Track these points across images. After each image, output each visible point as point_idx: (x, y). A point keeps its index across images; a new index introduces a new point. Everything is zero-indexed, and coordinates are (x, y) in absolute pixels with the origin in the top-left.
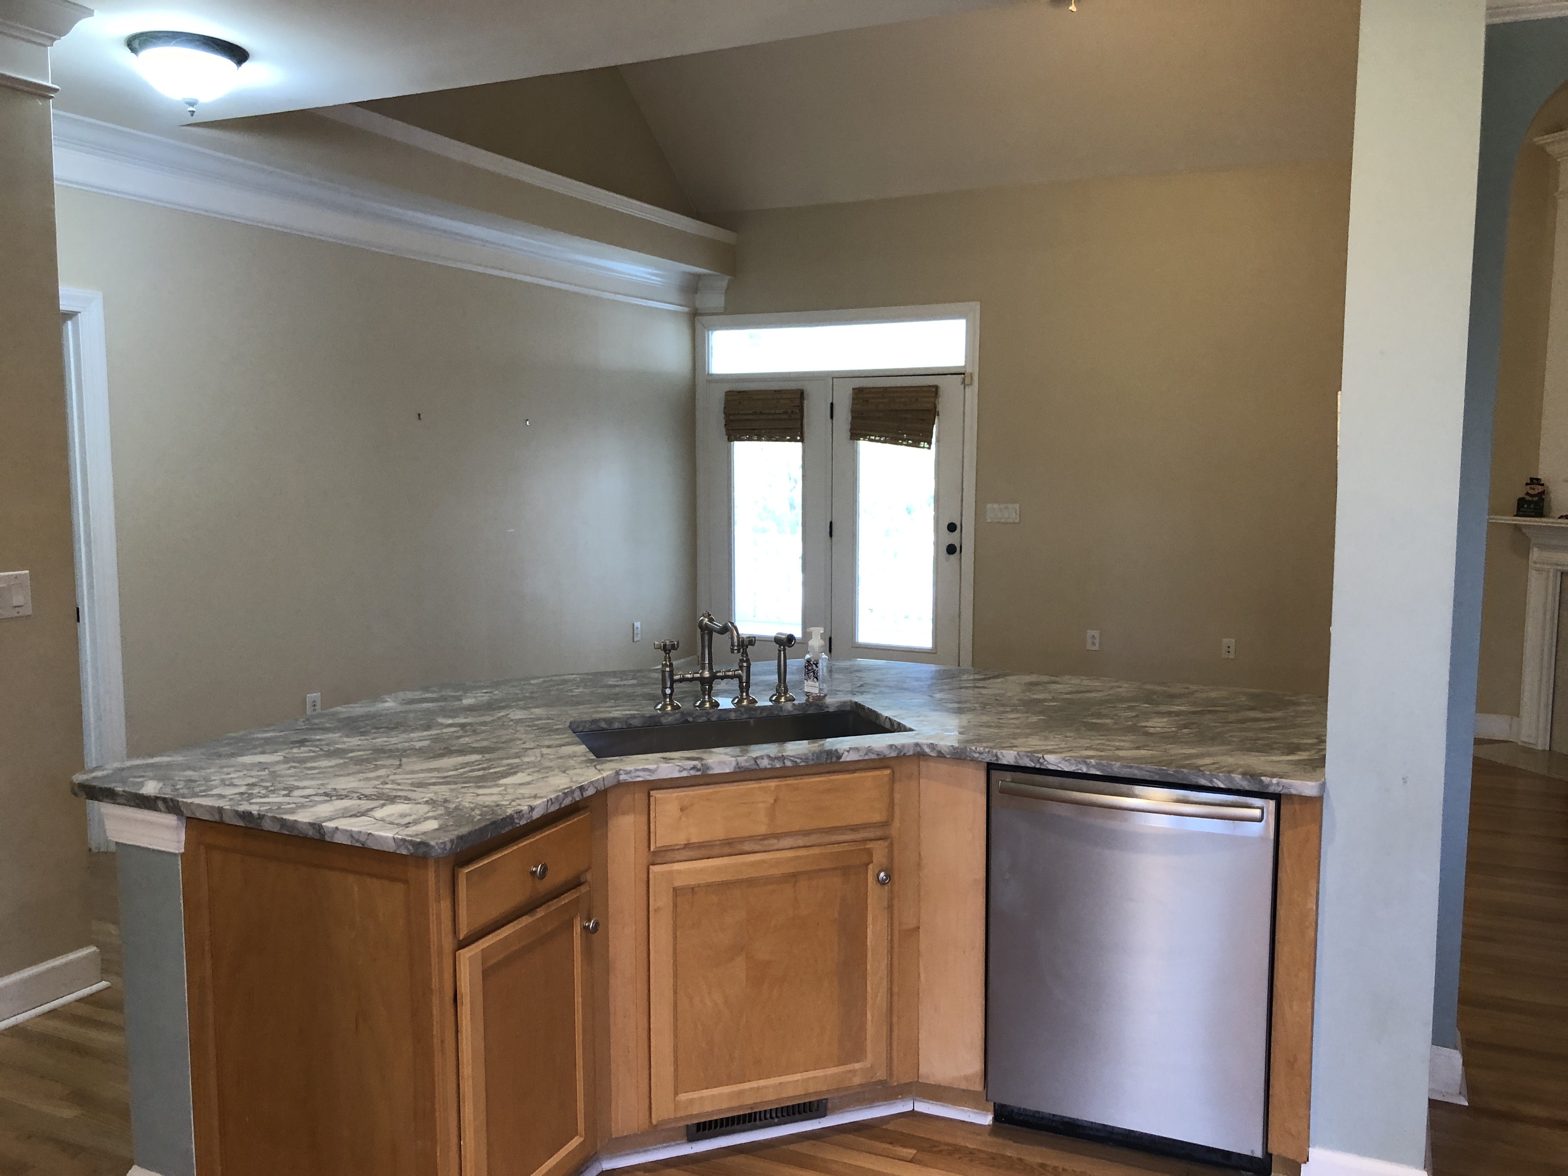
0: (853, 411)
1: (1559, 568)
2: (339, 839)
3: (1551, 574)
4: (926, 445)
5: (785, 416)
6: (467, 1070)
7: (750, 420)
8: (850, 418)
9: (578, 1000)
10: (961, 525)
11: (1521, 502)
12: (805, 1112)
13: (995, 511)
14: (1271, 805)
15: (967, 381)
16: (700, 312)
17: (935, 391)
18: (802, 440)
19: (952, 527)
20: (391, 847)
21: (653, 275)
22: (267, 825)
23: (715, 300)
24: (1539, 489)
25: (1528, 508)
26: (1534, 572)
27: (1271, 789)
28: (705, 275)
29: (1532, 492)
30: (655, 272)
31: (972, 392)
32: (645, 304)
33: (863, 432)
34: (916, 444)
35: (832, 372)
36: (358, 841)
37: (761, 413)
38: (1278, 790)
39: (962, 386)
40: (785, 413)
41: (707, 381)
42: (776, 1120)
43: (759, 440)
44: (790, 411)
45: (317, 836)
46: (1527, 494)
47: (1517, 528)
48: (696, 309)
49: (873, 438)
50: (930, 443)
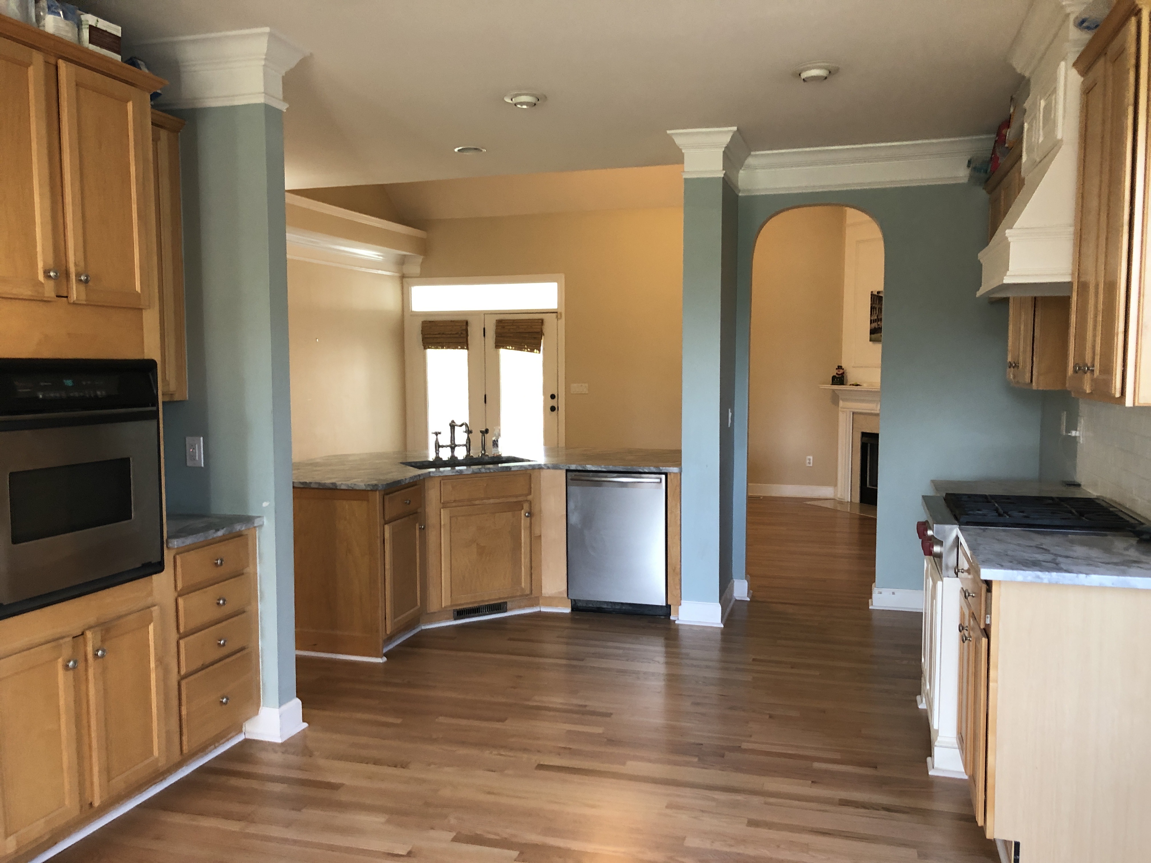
0: (496, 333)
1: (852, 410)
2: (343, 487)
3: (848, 414)
4: (538, 352)
5: (457, 336)
6: (387, 567)
7: (437, 337)
8: (495, 337)
9: (418, 554)
10: (558, 395)
11: (834, 378)
12: (498, 610)
13: (576, 388)
14: (663, 477)
15: (559, 317)
16: (407, 276)
17: (542, 321)
18: (467, 349)
19: (553, 397)
20: (364, 488)
21: (378, 255)
22: (313, 486)
23: (414, 269)
24: (841, 371)
25: (837, 380)
26: (841, 413)
27: (663, 471)
28: (407, 255)
29: (839, 373)
30: (379, 254)
31: (562, 322)
32: (376, 273)
33: (503, 345)
34: (532, 351)
35: (484, 311)
36: (351, 487)
37: (443, 334)
38: (665, 471)
39: (556, 320)
40: (456, 334)
41: (411, 315)
42: (487, 612)
43: (442, 348)
44: (460, 333)
45: (334, 487)
46: (837, 374)
47: (833, 391)
48: (404, 274)
49: (508, 347)
50: (539, 351)
